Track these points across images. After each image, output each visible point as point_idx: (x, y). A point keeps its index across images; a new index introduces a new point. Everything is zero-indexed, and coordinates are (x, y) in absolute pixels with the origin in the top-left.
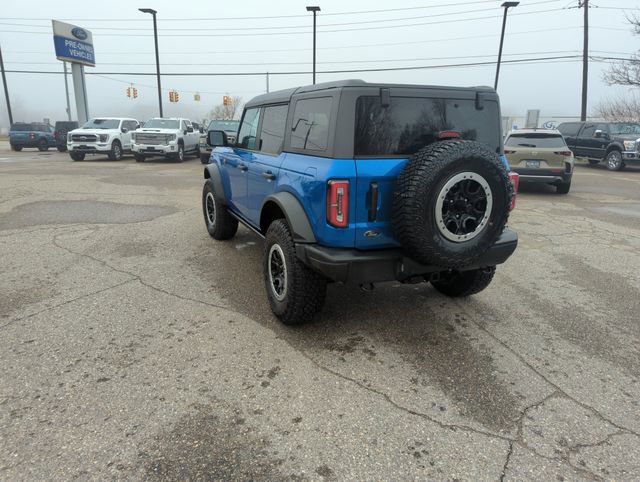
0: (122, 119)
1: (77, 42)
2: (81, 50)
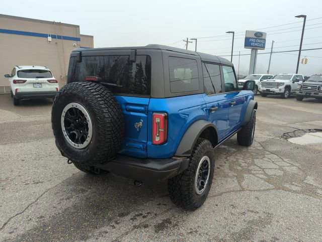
0: (263, 75)
1: (256, 39)
2: (258, 43)
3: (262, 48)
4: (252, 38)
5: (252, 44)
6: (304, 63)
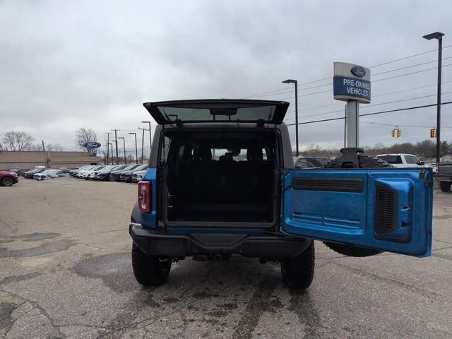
1: (355, 80)
2: (359, 88)
3: (367, 100)
4: (347, 78)
5: (349, 90)
6: (396, 135)
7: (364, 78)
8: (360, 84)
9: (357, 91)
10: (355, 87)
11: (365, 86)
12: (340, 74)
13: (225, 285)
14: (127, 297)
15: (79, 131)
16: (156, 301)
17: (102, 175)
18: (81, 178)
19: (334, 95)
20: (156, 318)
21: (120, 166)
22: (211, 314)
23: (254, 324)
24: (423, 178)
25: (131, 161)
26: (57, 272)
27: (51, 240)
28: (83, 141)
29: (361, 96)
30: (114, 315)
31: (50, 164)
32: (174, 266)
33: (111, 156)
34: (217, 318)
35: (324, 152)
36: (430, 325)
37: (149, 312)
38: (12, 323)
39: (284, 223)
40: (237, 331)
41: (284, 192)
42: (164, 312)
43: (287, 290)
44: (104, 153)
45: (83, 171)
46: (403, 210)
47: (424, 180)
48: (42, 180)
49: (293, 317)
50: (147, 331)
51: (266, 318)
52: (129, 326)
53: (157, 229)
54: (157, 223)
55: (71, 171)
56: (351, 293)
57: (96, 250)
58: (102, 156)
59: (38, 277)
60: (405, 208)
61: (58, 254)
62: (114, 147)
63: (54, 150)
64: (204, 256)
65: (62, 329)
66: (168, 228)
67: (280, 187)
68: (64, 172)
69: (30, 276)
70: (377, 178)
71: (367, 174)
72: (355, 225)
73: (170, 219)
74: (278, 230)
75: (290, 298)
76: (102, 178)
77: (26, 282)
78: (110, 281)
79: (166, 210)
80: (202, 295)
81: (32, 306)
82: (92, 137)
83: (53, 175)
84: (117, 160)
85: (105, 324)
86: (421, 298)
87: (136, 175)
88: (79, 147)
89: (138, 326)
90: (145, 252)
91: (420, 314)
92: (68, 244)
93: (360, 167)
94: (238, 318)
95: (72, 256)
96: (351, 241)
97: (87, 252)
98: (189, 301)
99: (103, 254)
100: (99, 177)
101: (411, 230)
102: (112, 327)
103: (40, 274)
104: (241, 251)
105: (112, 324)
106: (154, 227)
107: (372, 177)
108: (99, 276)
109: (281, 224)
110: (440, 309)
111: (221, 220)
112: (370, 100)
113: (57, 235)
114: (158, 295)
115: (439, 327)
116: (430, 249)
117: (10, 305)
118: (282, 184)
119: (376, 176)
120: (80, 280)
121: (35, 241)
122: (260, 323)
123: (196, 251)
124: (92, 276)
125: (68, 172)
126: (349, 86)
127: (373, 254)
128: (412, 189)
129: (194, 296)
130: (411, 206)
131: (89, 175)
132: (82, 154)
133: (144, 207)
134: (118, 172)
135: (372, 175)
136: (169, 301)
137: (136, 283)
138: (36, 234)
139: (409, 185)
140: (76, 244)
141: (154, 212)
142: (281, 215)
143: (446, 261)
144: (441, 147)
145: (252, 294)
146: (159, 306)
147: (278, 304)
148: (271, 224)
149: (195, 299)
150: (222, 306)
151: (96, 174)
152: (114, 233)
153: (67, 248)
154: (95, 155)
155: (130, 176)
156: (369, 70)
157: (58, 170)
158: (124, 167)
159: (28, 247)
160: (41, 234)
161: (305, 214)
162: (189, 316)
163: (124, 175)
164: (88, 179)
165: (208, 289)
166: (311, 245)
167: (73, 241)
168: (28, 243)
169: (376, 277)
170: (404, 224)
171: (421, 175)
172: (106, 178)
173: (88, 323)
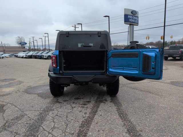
2: (134, 19)
3: (137, 24)
4: (129, 15)
5: (131, 20)
6: (148, 39)
7: (136, 15)
8: (135, 18)
9: (133, 21)
10: (133, 19)
11: (136, 18)
12: (127, 13)
13: (86, 95)
14: (48, 100)
15: (17, 38)
16: (60, 101)
17: (29, 56)
18: (19, 57)
19: (124, 22)
20: (61, 107)
21: (36, 52)
22: (82, 105)
23: (98, 107)
24: (160, 51)
25: (40, 50)
26: (18, 93)
27: (13, 81)
28: (19, 42)
29: (135, 23)
30: (45, 107)
31: (5, 52)
32: (65, 89)
33: (31, 48)
34: (84, 106)
35: (120, 46)
36: (161, 105)
37: (58, 105)
38: (4, 111)
39: (109, 70)
40: (92, 110)
41: (108, 59)
42: (64, 105)
43: (109, 96)
44: (28, 47)
45: (20, 54)
46: (153, 63)
47: (160, 52)
48: (2, 58)
49: (112, 104)
50: (58, 111)
51: (102, 105)
52: (51, 110)
53: (60, 74)
54: (60, 71)
55: (15, 54)
56: (132, 96)
57: (32, 84)
58: (28, 48)
59: (11, 95)
60: (153, 62)
61: (17, 86)
62: (33, 44)
63: (6, 46)
64: (78, 83)
65: (25, 112)
66: (64, 74)
67: (107, 57)
68: (12, 55)
69: (7, 95)
70: (143, 52)
71: (140, 51)
72: (135, 70)
73: (64, 70)
74: (106, 73)
75: (110, 98)
76: (29, 57)
77: (6, 97)
78: (41, 95)
79: (63, 67)
80: (78, 99)
81: (11, 105)
82: (23, 40)
83: (7, 56)
84: (34, 50)
85: (42, 110)
86: (157, 97)
87: (43, 56)
88: (17, 44)
89: (55, 110)
90: (55, 83)
91: (157, 102)
92: (20, 83)
93: (137, 48)
94: (92, 106)
95: (23, 87)
96: (134, 76)
97: (29, 85)
98: (73, 101)
99: (36, 86)
100: (27, 57)
101: (155, 70)
102: (44, 111)
103: (11, 94)
104: (92, 81)
105: (44, 109)
106: (59, 73)
107: (142, 52)
108: (35, 94)
109: (107, 71)
110: (164, 100)
111: (84, 70)
112: (138, 24)
113: (15, 79)
114: (60, 99)
115: (164, 106)
116: (162, 77)
117: (2, 105)
118: (108, 56)
119: (143, 51)
120: (28, 95)
121: (6, 82)
122: (100, 107)
123: (75, 82)
124: (33, 94)
125: (14, 55)
126: (130, 19)
127: (141, 80)
128: (156, 55)
129: (74, 99)
130: (156, 62)
131: (23, 56)
132: (19, 47)
133: (54, 65)
134: (35, 55)
135: (142, 51)
136: (65, 101)
137: (51, 95)
138: (6, 79)
139: (155, 54)
140: (23, 83)
141: (58, 68)
142: (108, 68)
143: (166, 84)
144: (165, 44)
145: (96, 98)
146: (61, 103)
147: (106, 100)
148: (104, 71)
149: (75, 100)
150: (85, 102)
151: (26, 55)
152: (39, 78)
153: (20, 84)
154: (24, 48)
155: (41, 56)
156: (138, 12)
157: (9, 54)
158: (38, 53)
159: (3, 84)
160: (8, 79)
161: (116, 66)
162: (74, 105)
163: (38, 56)
164: (22, 58)
165: (79, 96)
166: (118, 79)
167: (22, 81)
168: (3, 83)
169: (141, 91)
170: (153, 68)
171: (159, 50)
172: (30, 57)
173: (35, 110)
